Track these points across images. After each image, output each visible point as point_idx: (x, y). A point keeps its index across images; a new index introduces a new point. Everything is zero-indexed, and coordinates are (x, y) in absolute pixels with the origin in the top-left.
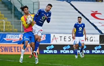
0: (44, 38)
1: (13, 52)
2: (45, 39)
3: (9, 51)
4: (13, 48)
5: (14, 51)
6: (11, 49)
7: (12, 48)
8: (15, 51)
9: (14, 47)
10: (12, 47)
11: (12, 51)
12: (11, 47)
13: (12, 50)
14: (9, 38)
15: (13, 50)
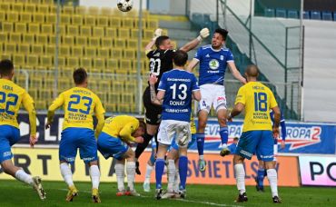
0: (316, 137)
1: (220, 176)
2: (319, 141)
3: (210, 176)
4: (222, 167)
5: (224, 175)
6: (216, 169)
7: (218, 166)
8: (228, 176)
9: (224, 162)
10: (218, 162)
11: (216, 176)
12: (215, 163)
13: (218, 173)
14: (211, 134)
15: (222, 172)
